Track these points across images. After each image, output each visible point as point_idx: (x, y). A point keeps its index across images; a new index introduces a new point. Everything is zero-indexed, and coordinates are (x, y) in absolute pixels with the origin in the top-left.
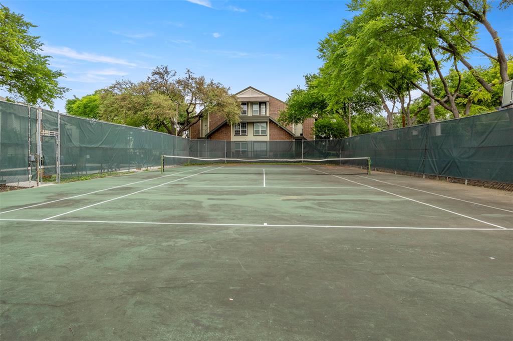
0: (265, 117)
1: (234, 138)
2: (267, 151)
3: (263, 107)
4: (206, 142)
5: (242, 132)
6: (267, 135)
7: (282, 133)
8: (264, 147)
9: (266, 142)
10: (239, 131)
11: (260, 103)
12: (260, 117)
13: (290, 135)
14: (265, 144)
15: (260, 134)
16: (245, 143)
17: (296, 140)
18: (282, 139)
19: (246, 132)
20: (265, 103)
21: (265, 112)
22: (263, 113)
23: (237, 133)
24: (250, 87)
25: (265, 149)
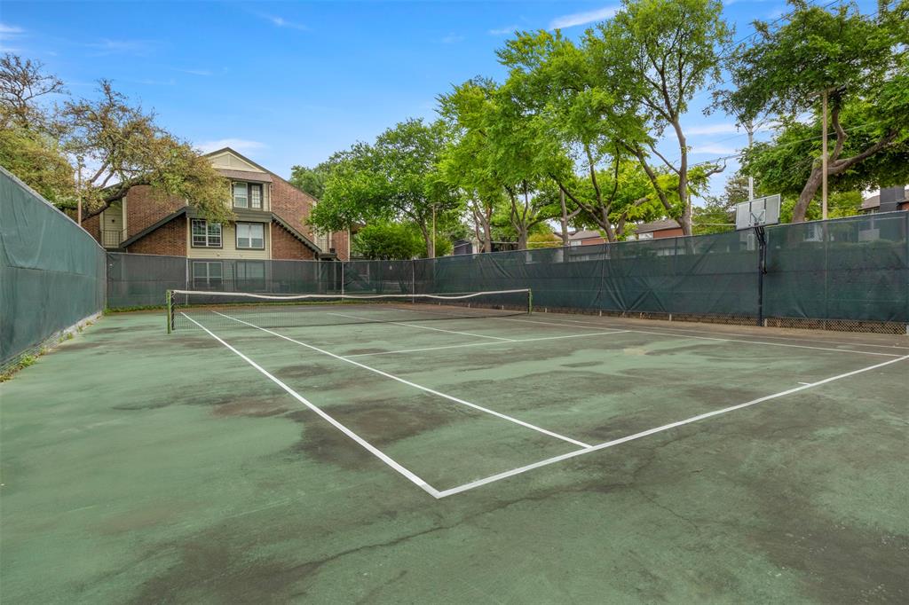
0: (260, 213)
1: (192, 253)
2: (264, 280)
3: (255, 192)
4: (123, 259)
5: (210, 241)
6: (264, 250)
7: (295, 245)
8: (258, 273)
9: (262, 262)
10: (204, 239)
11: (250, 185)
12: (250, 211)
13: (310, 250)
14: (262, 265)
15: (250, 247)
16: (217, 264)
17: (322, 259)
18: (295, 257)
19: (219, 241)
20: (260, 185)
21: (262, 203)
22: (256, 205)
23: (199, 243)
24: (228, 149)
25: (262, 276)
